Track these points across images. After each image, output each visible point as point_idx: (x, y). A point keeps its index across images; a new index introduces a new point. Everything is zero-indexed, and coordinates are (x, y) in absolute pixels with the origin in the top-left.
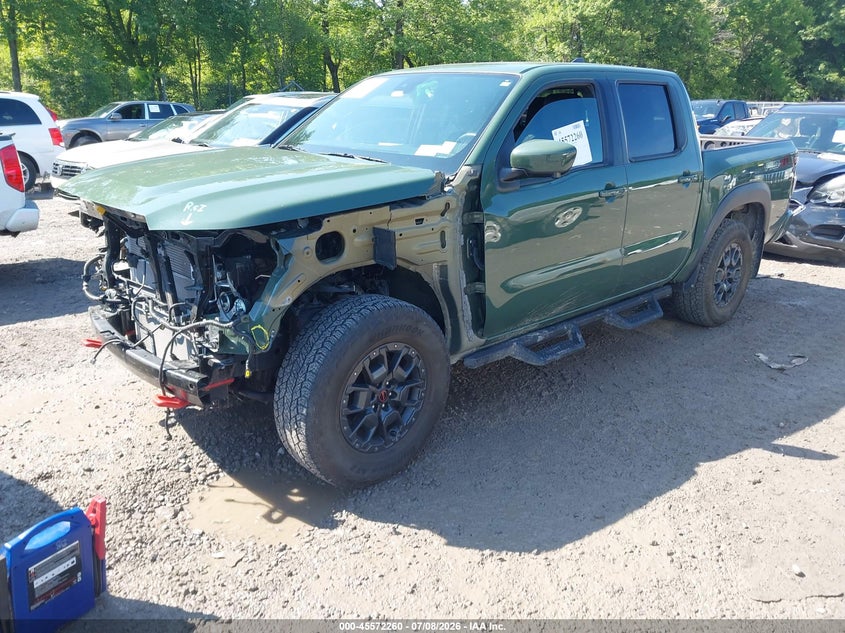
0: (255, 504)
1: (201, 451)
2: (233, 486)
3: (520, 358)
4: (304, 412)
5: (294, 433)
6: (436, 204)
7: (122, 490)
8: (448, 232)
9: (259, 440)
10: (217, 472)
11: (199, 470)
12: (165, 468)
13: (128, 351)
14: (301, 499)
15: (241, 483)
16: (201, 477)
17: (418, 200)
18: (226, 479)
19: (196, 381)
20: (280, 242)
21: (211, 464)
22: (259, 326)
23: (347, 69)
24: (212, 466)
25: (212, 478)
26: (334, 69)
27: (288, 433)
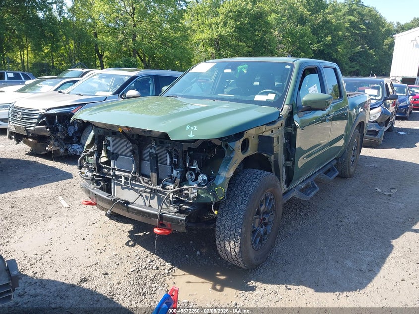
0: (203, 283)
1: (158, 258)
2: (184, 275)
3: (298, 197)
4: (240, 231)
5: (232, 242)
6: (278, 124)
7: (132, 283)
8: (279, 136)
9: (184, 249)
10: (172, 268)
11: (163, 268)
12: (145, 269)
13: (129, 206)
14: (225, 277)
15: (188, 273)
16: (166, 271)
17: (273, 122)
18: (179, 272)
19: (185, 218)
20: (230, 144)
21: (167, 264)
22: (220, 187)
23: (107, 56)
24: (168, 265)
25: (172, 271)
26: (101, 56)
27: (227, 243)
